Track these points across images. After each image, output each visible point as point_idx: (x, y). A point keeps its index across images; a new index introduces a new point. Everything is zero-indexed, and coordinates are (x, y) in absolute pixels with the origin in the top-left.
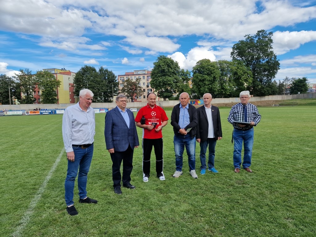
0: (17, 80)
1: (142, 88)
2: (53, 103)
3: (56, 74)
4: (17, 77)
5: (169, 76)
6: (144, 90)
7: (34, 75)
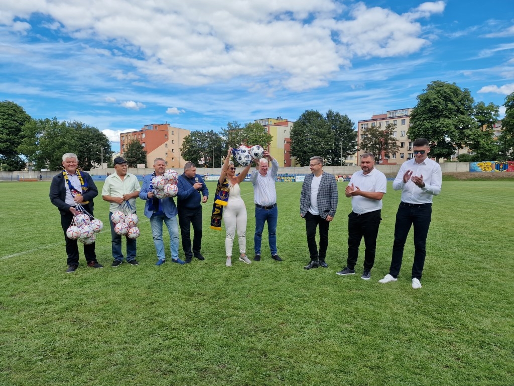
3: (268, 125)
5: (447, 117)
6: (402, 143)
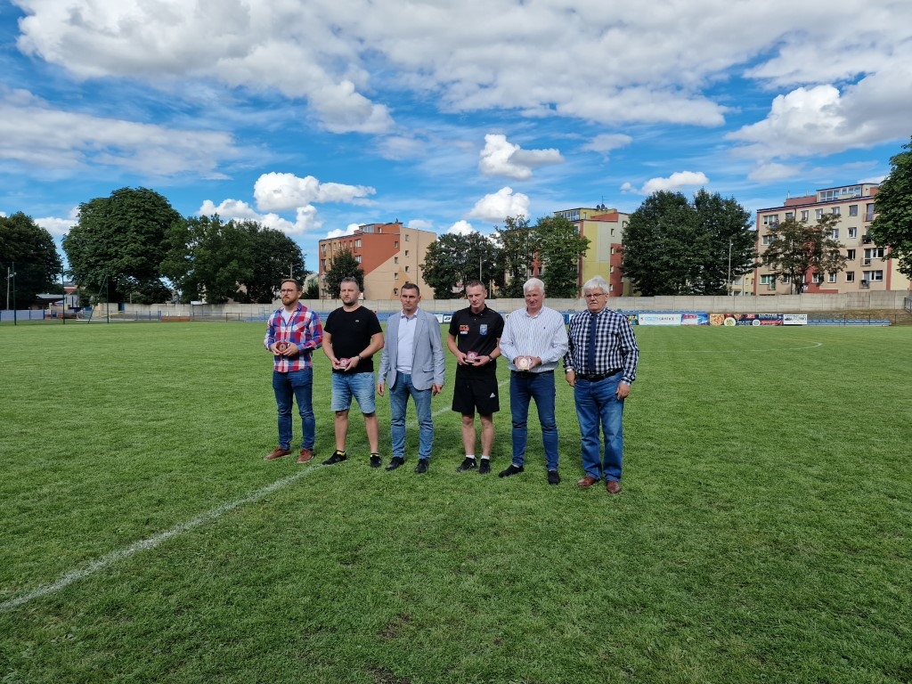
0: (498, 242)
1: (841, 246)
2: (567, 296)
3: (582, 220)
4: (498, 235)
6: (850, 252)
7: (533, 228)
